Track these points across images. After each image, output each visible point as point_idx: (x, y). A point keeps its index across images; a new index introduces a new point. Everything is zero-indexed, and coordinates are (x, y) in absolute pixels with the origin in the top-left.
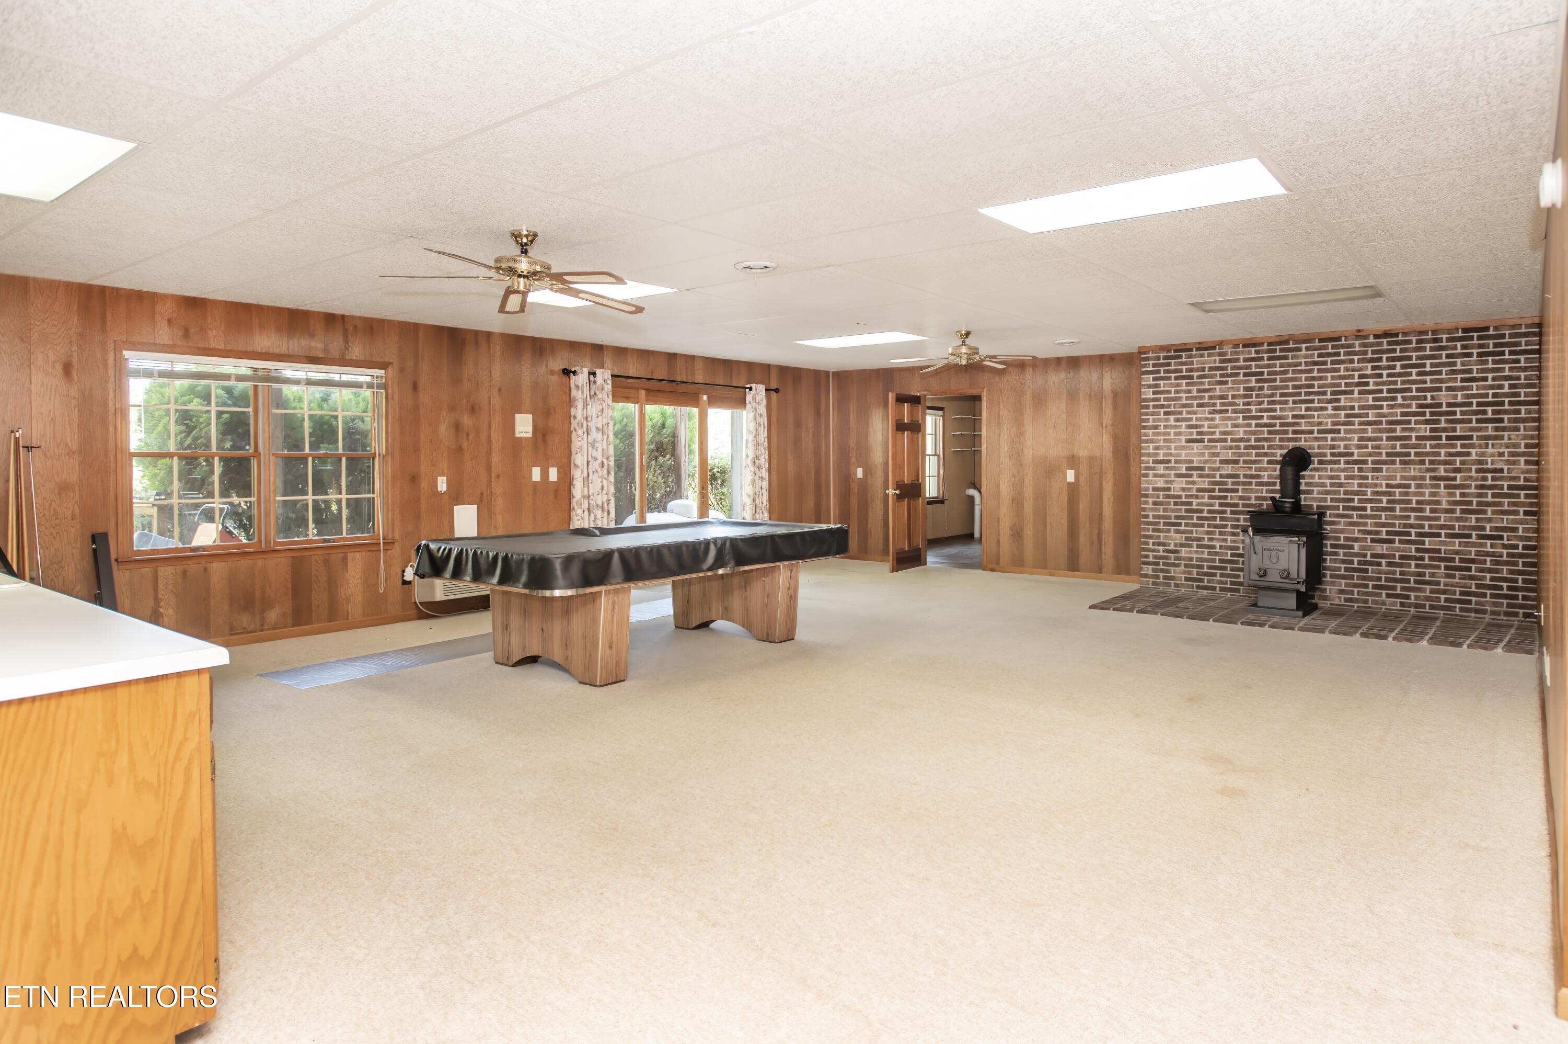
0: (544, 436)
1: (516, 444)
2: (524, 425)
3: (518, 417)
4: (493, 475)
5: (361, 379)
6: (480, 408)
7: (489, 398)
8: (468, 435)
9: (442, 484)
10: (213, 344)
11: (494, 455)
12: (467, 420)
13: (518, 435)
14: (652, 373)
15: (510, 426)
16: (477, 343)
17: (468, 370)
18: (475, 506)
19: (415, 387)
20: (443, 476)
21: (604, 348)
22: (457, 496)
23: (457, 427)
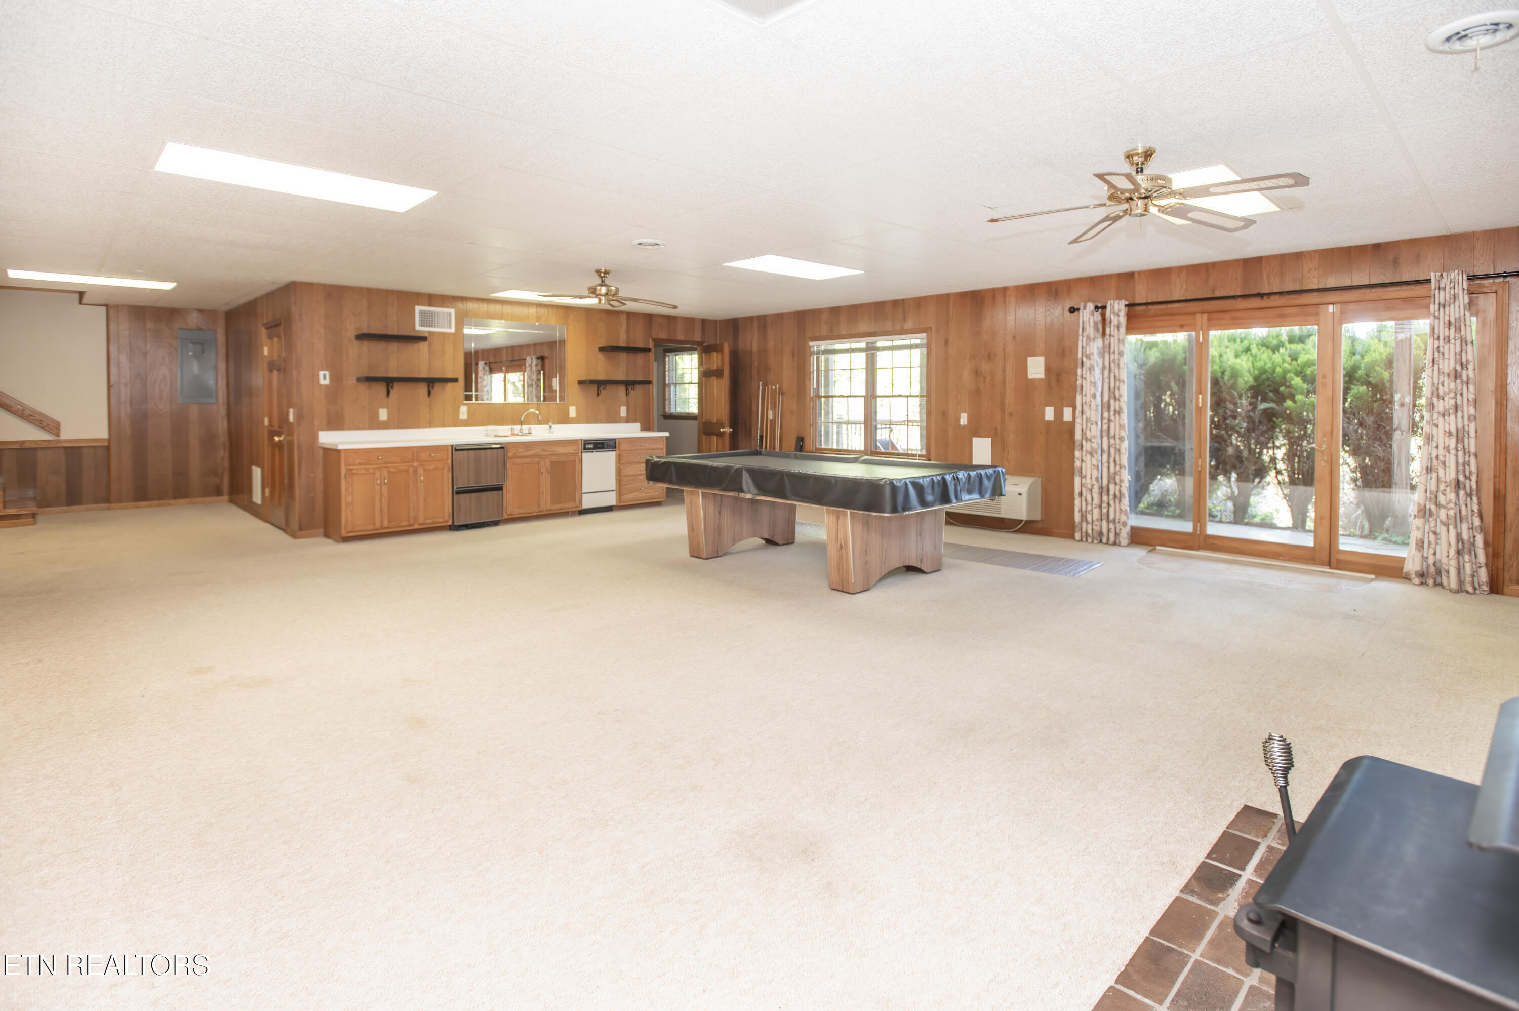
0: (1058, 376)
1: (1027, 386)
2: (1036, 368)
3: (1030, 360)
4: (1006, 413)
5: (914, 342)
6: (995, 355)
7: (1004, 345)
8: (985, 378)
9: (964, 420)
10: (844, 332)
11: (1007, 395)
12: (985, 367)
13: (1030, 377)
14: (1213, 291)
15: (1023, 369)
16: (994, 298)
17: (987, 323)
18: (990, 439)
19: (946, 342)
20: (965, 412)
21: (1136, 275)
22: (975, 430)
23: (977, 373)
